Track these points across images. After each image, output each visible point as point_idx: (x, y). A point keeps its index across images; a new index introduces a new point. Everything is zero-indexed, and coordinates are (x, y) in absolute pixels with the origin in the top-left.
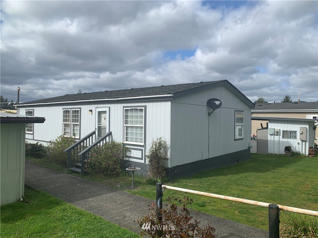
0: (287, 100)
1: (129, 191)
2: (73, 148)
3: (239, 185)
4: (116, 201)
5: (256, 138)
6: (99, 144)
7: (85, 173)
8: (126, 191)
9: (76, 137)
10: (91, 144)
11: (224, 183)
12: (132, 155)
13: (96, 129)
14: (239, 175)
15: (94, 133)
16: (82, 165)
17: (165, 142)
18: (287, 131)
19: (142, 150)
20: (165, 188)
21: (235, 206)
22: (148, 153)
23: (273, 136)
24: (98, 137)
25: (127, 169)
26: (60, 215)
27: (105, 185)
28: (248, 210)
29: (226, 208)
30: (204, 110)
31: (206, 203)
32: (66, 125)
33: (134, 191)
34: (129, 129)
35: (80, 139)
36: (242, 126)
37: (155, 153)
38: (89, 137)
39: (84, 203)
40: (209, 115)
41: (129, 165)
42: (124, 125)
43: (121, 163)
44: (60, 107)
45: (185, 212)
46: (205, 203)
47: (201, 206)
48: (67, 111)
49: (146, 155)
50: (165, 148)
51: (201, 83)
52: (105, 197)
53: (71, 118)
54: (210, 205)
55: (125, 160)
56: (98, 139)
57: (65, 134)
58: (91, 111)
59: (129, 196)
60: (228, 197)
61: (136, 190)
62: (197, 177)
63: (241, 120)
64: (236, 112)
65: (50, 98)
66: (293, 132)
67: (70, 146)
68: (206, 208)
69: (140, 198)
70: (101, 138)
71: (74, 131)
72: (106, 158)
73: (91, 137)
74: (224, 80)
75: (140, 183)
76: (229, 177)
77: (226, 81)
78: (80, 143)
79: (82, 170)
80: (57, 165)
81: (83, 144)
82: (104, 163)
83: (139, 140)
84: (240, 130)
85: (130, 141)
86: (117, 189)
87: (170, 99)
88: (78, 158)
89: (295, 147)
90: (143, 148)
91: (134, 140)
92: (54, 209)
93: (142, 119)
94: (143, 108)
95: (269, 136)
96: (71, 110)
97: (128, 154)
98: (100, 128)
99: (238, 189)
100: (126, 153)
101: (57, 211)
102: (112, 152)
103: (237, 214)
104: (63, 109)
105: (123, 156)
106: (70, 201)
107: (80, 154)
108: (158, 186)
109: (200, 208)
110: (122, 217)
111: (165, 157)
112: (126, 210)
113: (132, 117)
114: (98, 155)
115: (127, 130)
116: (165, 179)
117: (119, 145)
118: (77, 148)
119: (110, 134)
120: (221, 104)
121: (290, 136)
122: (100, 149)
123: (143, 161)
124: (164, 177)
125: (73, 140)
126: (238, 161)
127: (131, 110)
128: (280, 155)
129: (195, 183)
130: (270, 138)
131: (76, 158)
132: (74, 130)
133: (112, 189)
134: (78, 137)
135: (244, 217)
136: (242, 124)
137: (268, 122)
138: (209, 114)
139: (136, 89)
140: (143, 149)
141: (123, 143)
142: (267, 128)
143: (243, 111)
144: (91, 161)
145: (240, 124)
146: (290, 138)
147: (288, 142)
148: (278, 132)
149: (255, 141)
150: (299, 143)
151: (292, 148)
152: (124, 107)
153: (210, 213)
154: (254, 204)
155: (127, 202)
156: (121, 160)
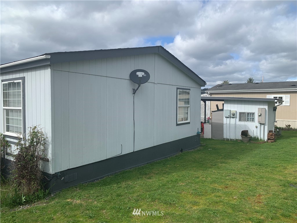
0: (250, 80)
5: (210, 121)
18: (244, 113)
23: (228, 119)
30: (126, 86)
34: (9, 114)
36: (188, 107)
40: (134, 93)
63: (186, 100)
64: (178, 90)
66: (251, 113)
83: (19, 130)
89: (253, 131)
91: (14, 130)
94: (21, 81)
95: (225, 119)
121: (248, 118)
126: (182, 151)
127: (9, 84)
128: (237, 140)
130: (226, 121)
136: (187, 105)
137: (223, 102)
142: (222, 110)
143: (190, 90)
146: (248, 121)
147: (245, 125)
148: (234, 114)
149: (210, 124)
150: (257, 126)
151: (249, 132)
152: (2, 81)
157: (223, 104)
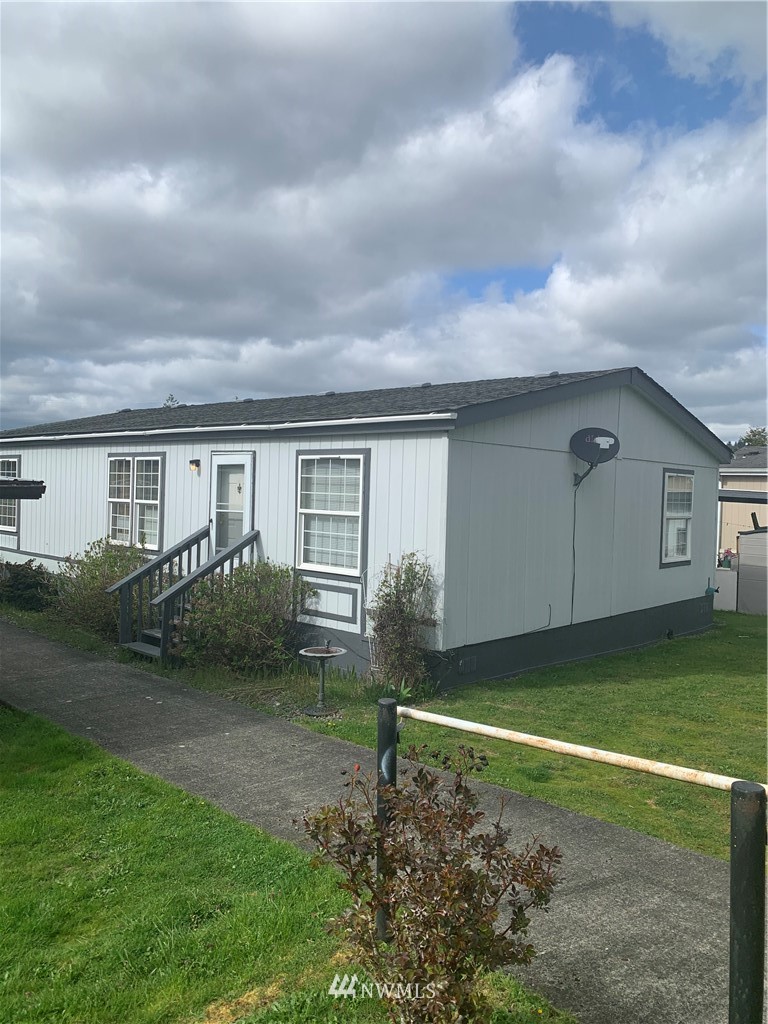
1: (307, 722)
2: (138, 579)
3: (668, 713)
4: (262, 754)
5: (734, 562)
6: (218, 570)
7: (173, 662)
8: (299, 722)
9: (148, 546)
10: (194, 567)
11: (619, 705)
12: (322, 608)
13: (211, 521)
14: (671, 680)
15: (206, 533)
16: (164, 634)
17: (427, 569)
19: (354, 592)
20: (406, 716)
21: (648, 782)
22: (372, 603)
24: (218, 549)
25: (302, 652)
26: (83, 791)
27: (235, 699)
28: (690, 798)
29: (618, 786)
30: (561, 465)
31: (553, 769)
32: (118, 509)
33: (322, 722)
34: (316, 526)
35: (160, 551)
36: (687, 520)
37: (396, 602)
38: (187, 546)
39: (163, 755)
40: (577, 484)
41: (312, 637)
42: (300, 510)
43: (286, 633)
44: (102, 449)
45: (461, 796)
46: (549, 768)
47: (537, 779)
48: (120, 462)
49: (367, 607)
50: (428, 587)
51: (554, 376)
52: (230, 738)
53: (133, 486)
54: (566, 777)
55: (300, 623)
56: (217, 552)
57: (114, 534)
58: (196, 463)
59: (307, 738)
60: (605, 752)
61: (329, 721)
62: (531, 685)
63: (684, 501)
64: (667, 474)
65: (73, 421)
67: (128, 574)
68: (550, 785)
69: (339, 744)
70: (225, 551)
71: (142, 526)
72: (238, 615)
73: (194, 548)
74: (631, 370)
75: (344, 698)
76: (637, 686)
77: (635, 372)
78: (159, 565)
79: (164, 652)
80: (86, 634)
81: (171, 568)
82: (232, 632)
83: (345, 560)
84: (682, 534)
85: (318, 563)
86: (271, 714)
87: (446, 428)
88: (152, 614)
90: (358, 587)
91: (330, 559)
92: (67, 770)
93: (357, 491)
94: (361, 457)
96: (134, 460)
97: (310, 603)
98: (223, 519)
99: (662, 728)
100: (303, 599)
101: (76, 779)
102: (258, 596)
103: (654, 807)
104: (110, 455)
105: (294, 610)
106: (118, 748)
107: (156, 601)
108: (385, 710)
109: (531, 785)
110: (277, 803)
111: (427, 615)
112: (293, 782)
113: (324, 484)
114: (214, 604)
115: (307, 526)
116: (427, 687)
117: (284, 573)
118: (152, 580)
119: (255, 538)
120: (615, 448)
122: (222, 586)
123: (355, 629)
124: (424, 681)
125: (139, 555)
126: (670, 635)
127: (320, 461)
129: (521, 702)
131: (146, 613)
132: (142, 522)
133: (254, 712)
134: (155, 547)
135: (676, 819)
136: (686, 514)
138: (578, 480)
139: (341, 395)
140: (356, 590)
141: (294, 569)
143: (692, 472)
144: (191, 624)
145: (680, 515)
149: (732, 570)
152: (299, 453)
153: (563, 804)
154: (688, 778)
155: (299, 756)
156: (286, 622)
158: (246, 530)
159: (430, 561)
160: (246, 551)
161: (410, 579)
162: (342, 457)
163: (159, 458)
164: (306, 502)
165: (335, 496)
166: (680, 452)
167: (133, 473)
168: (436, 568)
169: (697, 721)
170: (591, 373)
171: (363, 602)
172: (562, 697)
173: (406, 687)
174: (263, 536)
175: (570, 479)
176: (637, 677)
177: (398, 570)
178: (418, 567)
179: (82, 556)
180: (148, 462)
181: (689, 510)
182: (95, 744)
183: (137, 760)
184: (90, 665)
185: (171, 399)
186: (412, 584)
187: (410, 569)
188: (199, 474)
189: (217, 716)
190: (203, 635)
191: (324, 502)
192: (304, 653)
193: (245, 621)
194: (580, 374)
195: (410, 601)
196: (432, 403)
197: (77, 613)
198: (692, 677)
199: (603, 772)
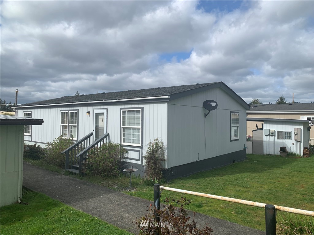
0: (281, 101)
1: (126, 192)
2: (71, 149)
3: (236, 185)
4: (113, 203)
5: (251, 139)
6: (96, 146)
7: (83, 175)
8: (124, 192)
9: (74, 139)
10: (88, 145)
11: (221, 183)
12: (129, 157)
13: (93, 130)
14: (235, 175)
15: (92, 134)
16: (80, 166)
17: (162, 143)
18: (282, 132)
19: (139, 151)
20: (162, 189)
21: (232, 207)
22: (145, 154)
23: (268, 137)
25: (124, 170)
26: (58, 216)
27: (103, 186)
28: (245, 211)
29: (223, 208)
30: (200, 111)
31: (203, 203)
32: (64, 127)
33: (131, 192)
34: (127, 131)
35: (77, 140)
36: (238, 127)
37: (153, 154)
38: (86, 138)
39: (82, 204)
41: (126, 166)
42: (122, 126)
43: (118, 164)
44: (58, 109)
45: (183, 213)
46: (202, 203)
47: (198, 207)
48: (64, 113)
49: (143, 156)
50: (162, 149)
51: (197, 84)
52: (103, 198)
53: (69, 120)
54: (207, 206)
55: (122, 161)
56: (96, 140)
57: (62, 136)
58: (89, 112)
59: (127, 197)
61: (133, 191)
62: (194, 178)
63: (236, 121)
64: (231, 113)
65: (48, 100)
66: (288, 132)
67: (68, 148)
68: (203, 208)
69: (137, 199)
70: (98, 140)
71: (71, 132)
72: (103, 160)
73: (88, 139)
74: (220, 82)
75: (137, 184)
76: (225, 177)
77: (221, 83)
78: (77, 145)
79: (80, 172)
80: (54, 167)
81: (81, 145)
82: (101, 165)
83: (136, 141)
84: (236, 131)
85: (128, 142)
86: (115, 191)
87: (167, 101)
88: (75, 160)
89: (290, 148)
90: (140, 149)
91: (131, 141)
92: (52, 210)
93: (139, 120)
94: (141, 110)
95: (264, 137)
96: (69, 112)
97: (125, 155)
98: (97, 130)
99: (234, 190)
100: (123, 154)
101: (55, 213)
102: (109, 153)
103: (234, 214)
104: (61, 111)
105: (120, 157)
106: (68, 203)
107: (77, 156)
108: (156, 187)
109: (197, 209)
110: (120, 218)
111: (162, 158)
112: (124, 211)
113: (129, 118)
114: (95, 156)
115: (124, 131)
116: (163, 180)
117: (117, 146)
118: (75, 149)
119: (108, 135)
120: (216, 106)
121: (285, 137)
122: (98, 150)
123: (140, 163)
124: (162, 178)
125: (71, 142)
126: (234, 162)
127: (128, 111)
128: (276, 155)
129: (192, 184)
130: (265, 139)
131: (73, 159)
132: (71, 131)
133: (110, 190)
134: (76, 139)
135: (241, 217)
136: (237, 125)
137: (263, 122)
138: (206, 116)
139: (133, 91)
140: (140, 151)
141: (120, 145)
142: (262, 129)
143: (239, 113)
144: (88, 163)
145: (236, 125)
146: (285, 139)
147: (283, 143)
148: (273, 133)
149: (251, 141)
150: (294, 144)
151: (287, 148)
152: (121, 109)
153: (207, 214)
154: (251, 204)
155: (125, 203)
156: (118, 161)
157: (262, 124)
158: (105, 133)
159: (163, 141)
160: (105, 139)
161: (157, 146)
162: (135, 110)
163: (77, 111)
164: (124, 124)
165: (133, 122)
166: (235, 107)
167: (69, 116)
168: (164, 143)
169: (244, 187)
170: (208, 83)
171: (142, 154)
172: (203, 181)
173: (156, 180)
174: (110, 135)
175: (203, 116)
176: (225, 175)
177: (153, 144)
178: (159, 143)
179: (52, 142)
180: (73, 113)
181: (238, 124)
182: (60, 201)
183: (74, 206)
184: (56, 176)
185: (77, 92)
186: (157, 148)
187: (157, 144)
188: (90, 116)
189: (98, 191)
190: (92, 166)
191: (129, 124)
192: (125, 171)
193: (105, 161)
194: (205, 84)
195: (157, 153)
196: (162, 93)
197: (51, 160)
198: (241, 174)
199: (218, 204)
